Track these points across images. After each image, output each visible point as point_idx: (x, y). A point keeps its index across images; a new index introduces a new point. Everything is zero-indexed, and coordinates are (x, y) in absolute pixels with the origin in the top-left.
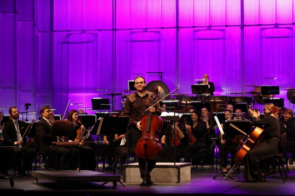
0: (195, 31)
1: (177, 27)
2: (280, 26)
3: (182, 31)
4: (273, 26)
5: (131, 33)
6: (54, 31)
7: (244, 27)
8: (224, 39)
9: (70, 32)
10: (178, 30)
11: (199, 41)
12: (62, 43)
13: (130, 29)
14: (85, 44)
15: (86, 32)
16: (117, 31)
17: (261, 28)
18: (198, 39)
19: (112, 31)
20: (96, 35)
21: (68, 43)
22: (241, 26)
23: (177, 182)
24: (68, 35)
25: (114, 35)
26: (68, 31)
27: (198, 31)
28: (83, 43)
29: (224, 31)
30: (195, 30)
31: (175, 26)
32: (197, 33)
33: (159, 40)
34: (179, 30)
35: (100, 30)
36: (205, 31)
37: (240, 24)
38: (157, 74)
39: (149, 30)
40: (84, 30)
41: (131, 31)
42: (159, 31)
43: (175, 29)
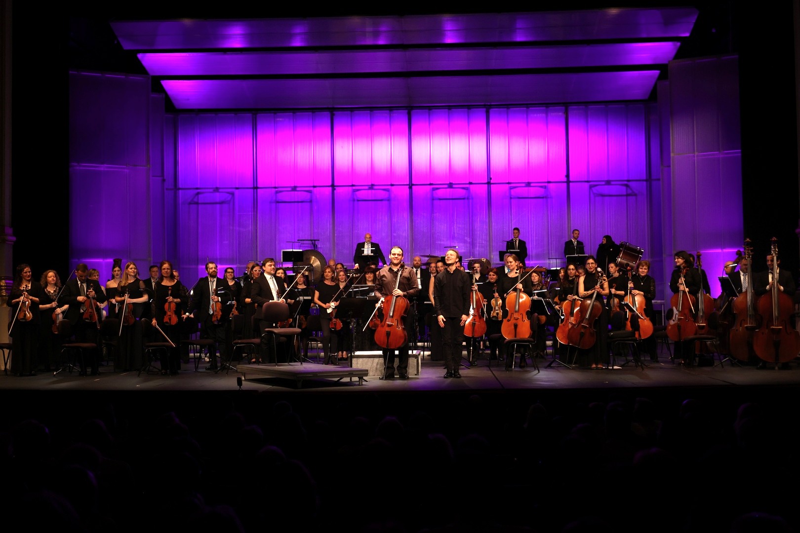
0: (354, 191)
1: (333, 186)
2: (454, 186)
3: (338, 190)
4: (446, 186)
5: (277, 192)
6: (179, 189)
7: (413, 187)
8: (389, 200)
9: (199, 191)
10: (333, 190)
11: (360, 203)
12: (190, 203)
13: (275, 188)
14: (218, 206)
15: (220, 190)
16: (258, 190)
17: (433, 188)
18: (358, 201)
19: (252, 190)
20: (233, 194)
21: (197, 203)
22: (409, 185)
23: (416, 375)
24: (198, 194)
25: (255, 195)
26: (197, 189)
27: (358, 190)
28: (216, 203)
29: (388, 191)
30: (355, 189)
31: (331, 184)
32: (357, 193)
33: (311, 201)
34: (335, 189)
35: (237, 188)
36: (367, 191)
37: (408, 183)
38: (310, 242)
39: (298, 189)
40: (217, 188)
41: (277, 190)
42: (311, 190)
43: (331, 188)
